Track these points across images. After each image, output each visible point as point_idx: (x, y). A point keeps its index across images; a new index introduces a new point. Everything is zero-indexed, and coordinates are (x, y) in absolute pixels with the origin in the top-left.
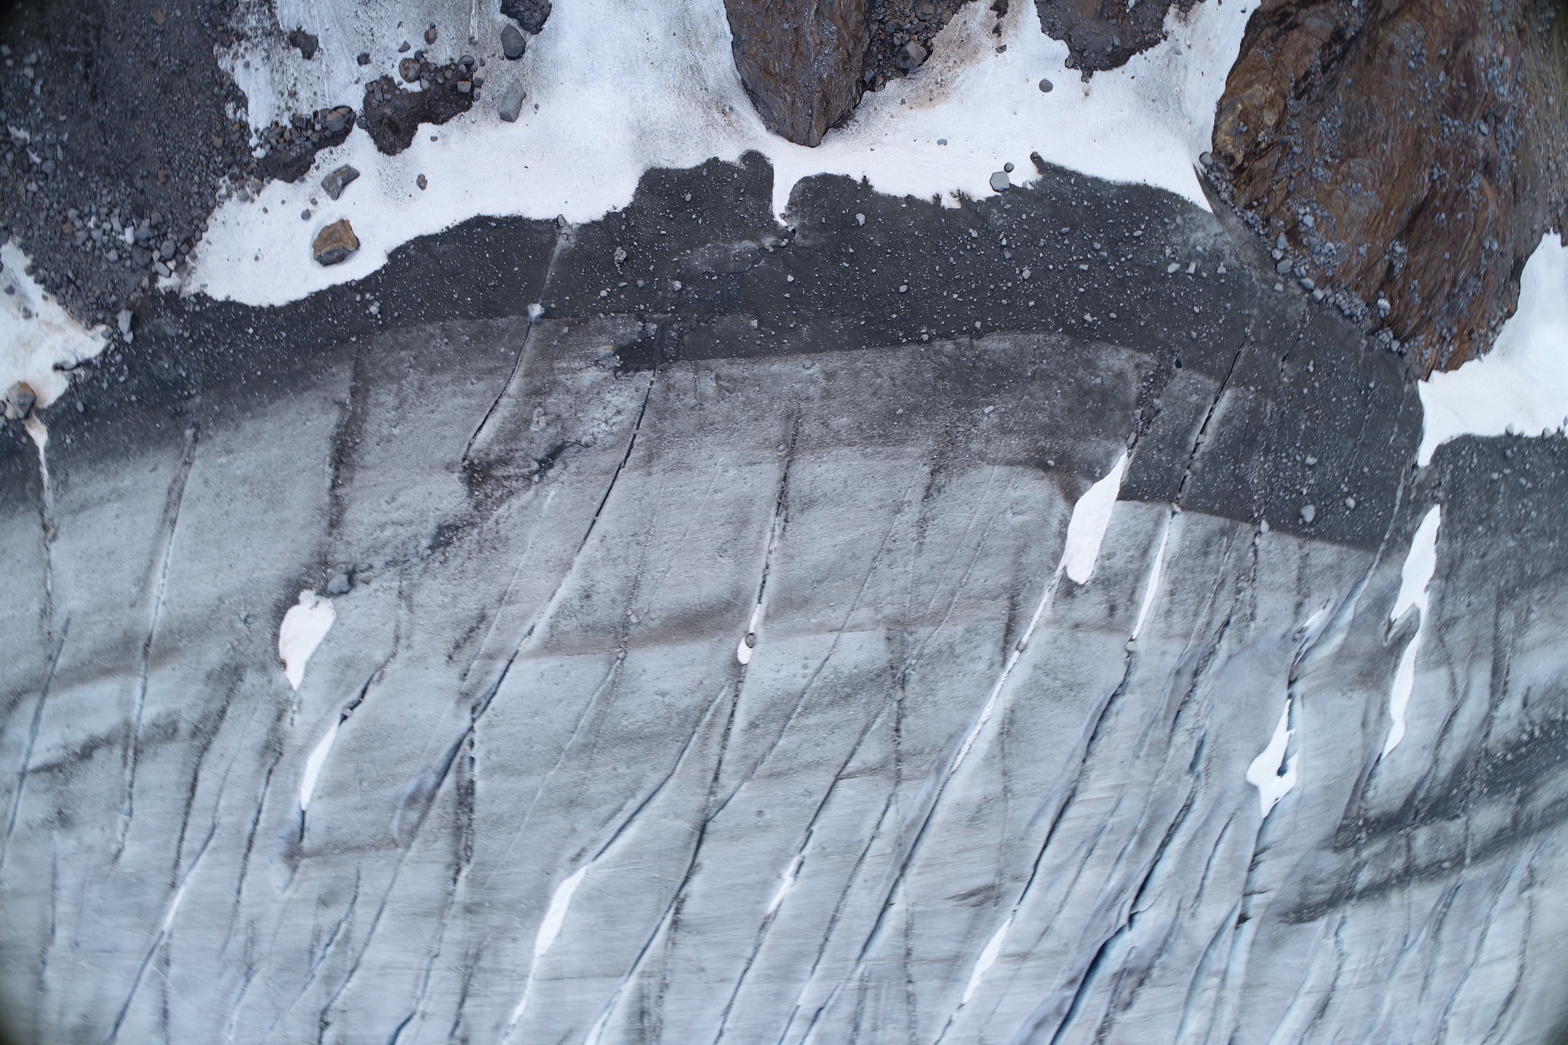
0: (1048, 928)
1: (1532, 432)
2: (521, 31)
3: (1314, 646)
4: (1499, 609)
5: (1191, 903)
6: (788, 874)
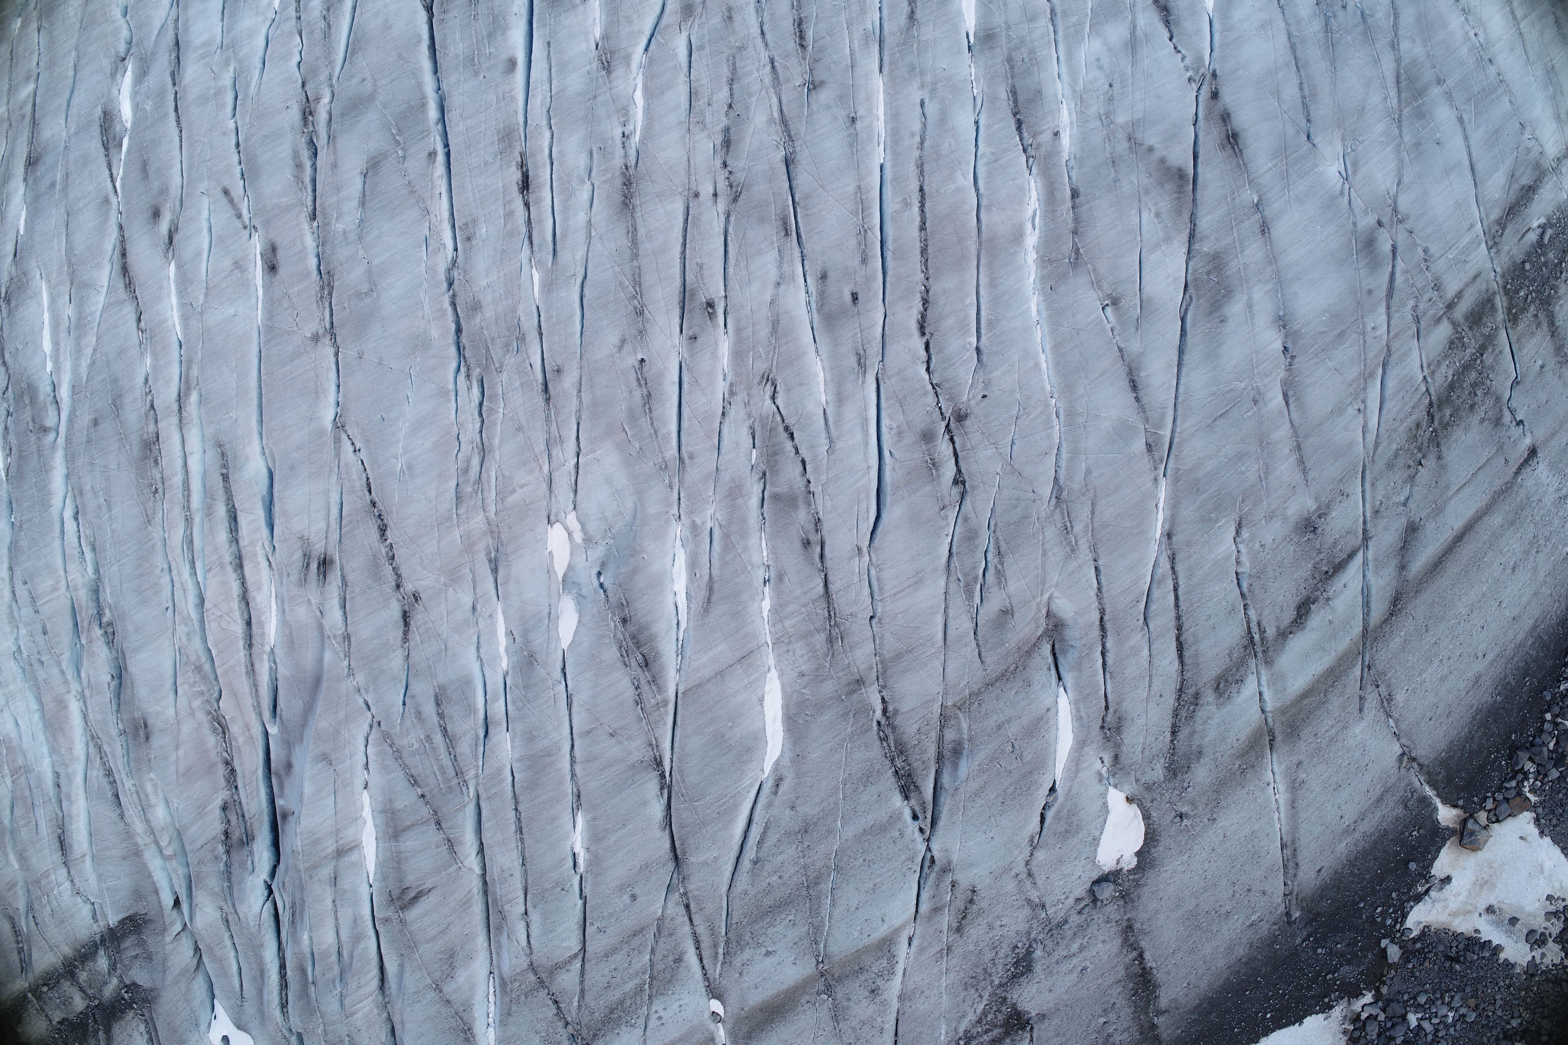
0: (335, 886)
5: (230, 918)
6: (582, 854)
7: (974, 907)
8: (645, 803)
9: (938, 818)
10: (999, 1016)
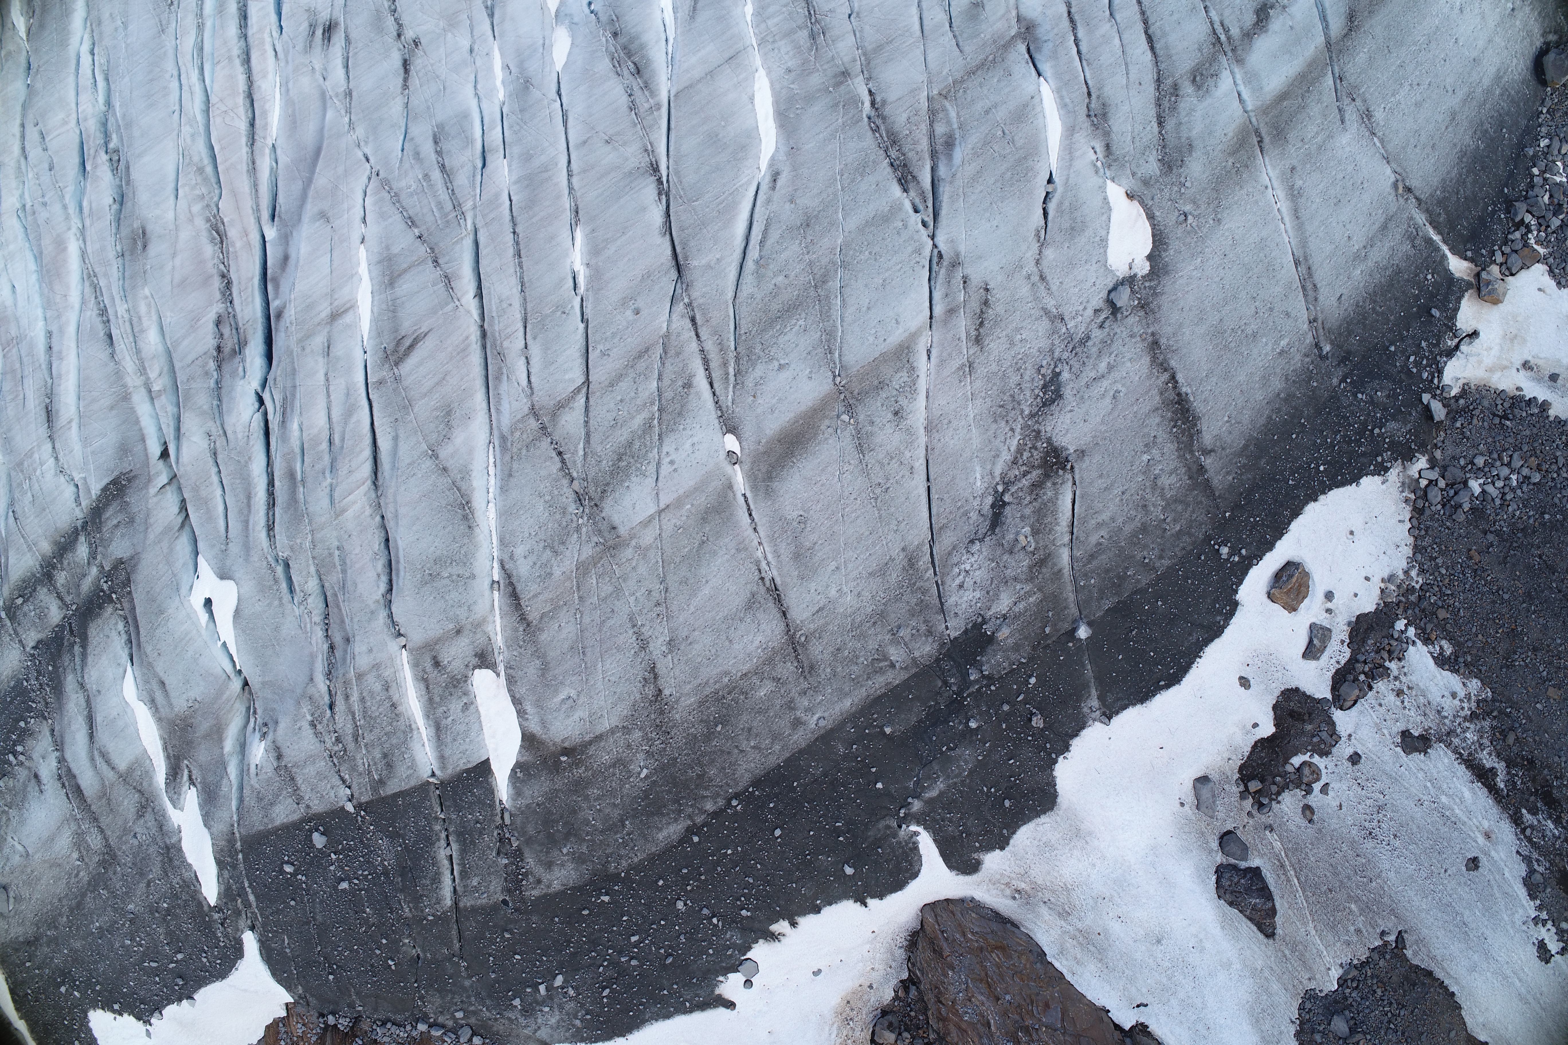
0: (328, 355)
1: (171, 1010)
2: (1233, 861)
3: (245, 726)
4: (108, 846)
5: (218, 446)
6: (582, 271)
7: (990, 311)
8: (644, 209)
9: (940, 206)
10: (1035, 453)
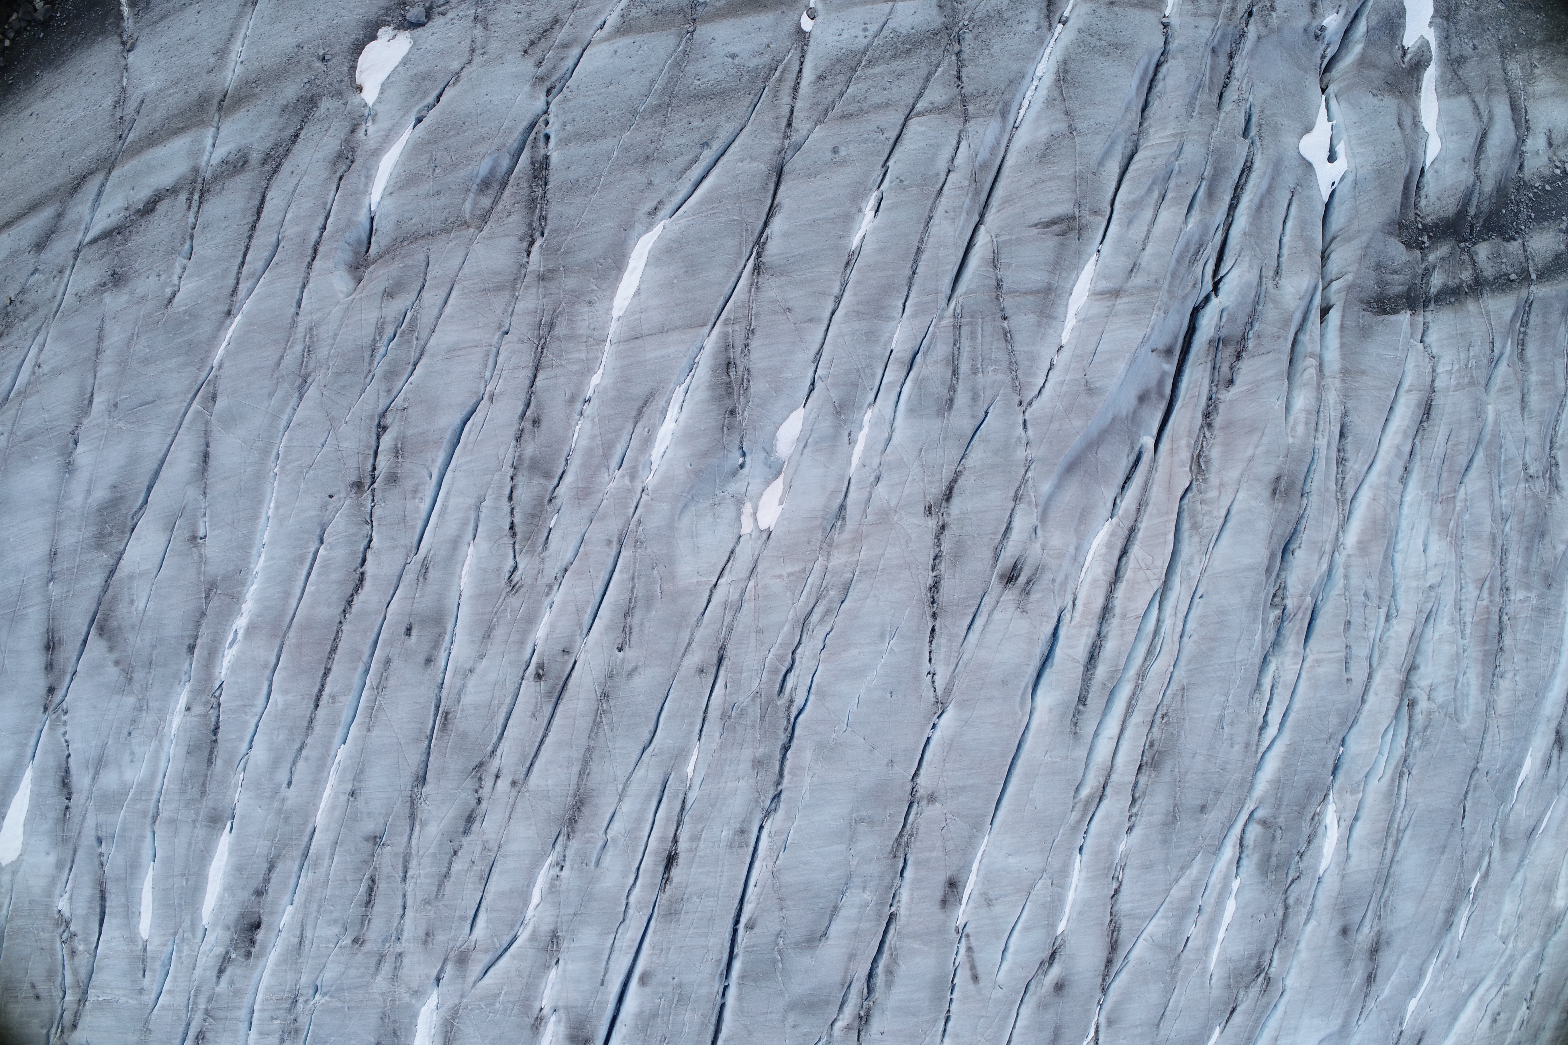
0: (1135, 264)
3: (1337, 54)
5: (1271, 273)
6: (868, 208)
9: (526, 129)
